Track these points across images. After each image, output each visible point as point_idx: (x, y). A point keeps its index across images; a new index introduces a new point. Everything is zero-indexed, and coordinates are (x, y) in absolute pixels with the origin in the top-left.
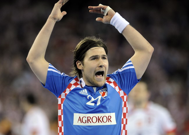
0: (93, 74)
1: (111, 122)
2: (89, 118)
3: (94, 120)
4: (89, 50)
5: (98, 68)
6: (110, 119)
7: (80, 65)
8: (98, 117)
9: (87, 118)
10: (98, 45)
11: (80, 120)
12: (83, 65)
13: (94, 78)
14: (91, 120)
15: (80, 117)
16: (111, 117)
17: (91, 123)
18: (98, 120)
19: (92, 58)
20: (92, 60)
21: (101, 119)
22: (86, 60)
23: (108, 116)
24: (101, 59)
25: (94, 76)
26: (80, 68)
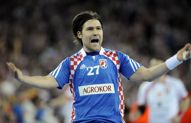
0: (89, 41)
1: (111, 90)
2: (92, 88)
3: (97, 89)
4: (86, 22)
5: (93, 36)
6: (110, 89)
7: (80, 34)
8: (100, 87)
9: (90, 88)
10: (94, 18)
11: (85, 91)
12: (82, 35)
13: (89, 44)
14: (94, 90)
15: (85, 89)
16: (110, 86)
17: (94, 92)
18: (100, 89)
19: (88, 29)
20: (88, 30)
21: (102, 89)
22: (84, 31)
23: (108, 86)
24: (95, 29)
25: (90, 43)
26: (80, 37)
